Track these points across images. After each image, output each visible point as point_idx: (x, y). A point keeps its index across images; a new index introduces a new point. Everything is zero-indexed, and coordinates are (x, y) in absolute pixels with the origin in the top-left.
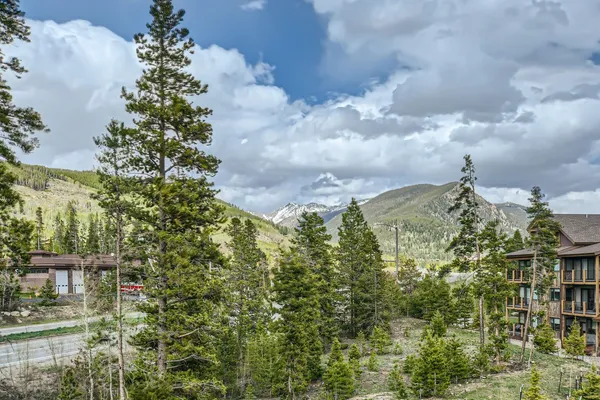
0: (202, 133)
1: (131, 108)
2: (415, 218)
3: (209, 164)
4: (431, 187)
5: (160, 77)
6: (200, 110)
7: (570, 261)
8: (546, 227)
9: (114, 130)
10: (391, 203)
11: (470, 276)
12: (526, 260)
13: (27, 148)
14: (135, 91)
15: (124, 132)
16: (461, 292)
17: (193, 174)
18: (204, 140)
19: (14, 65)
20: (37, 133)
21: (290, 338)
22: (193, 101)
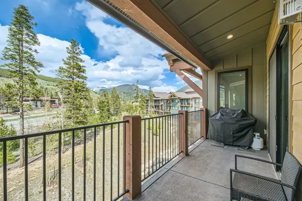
0: (84, 71)
1: (65, 64)
2: (126, 91)
3: (85, 78)
4: (129, 85)
5: (73, 58)
6: (83, 66)
7: (156, 101)
8: (152, 95)
9: (60, 68)
10: (120, 88)
11: (138, 104)
12: (148, 100)
13: (39, 72)
14: (66, 60)
15: (63, 69)
16: (136, 107)
17: (81, 80)
18: (84, 73)
19: (36, 51)
20: (42, 68)
21: (101, 116)
22: (81, 64)
